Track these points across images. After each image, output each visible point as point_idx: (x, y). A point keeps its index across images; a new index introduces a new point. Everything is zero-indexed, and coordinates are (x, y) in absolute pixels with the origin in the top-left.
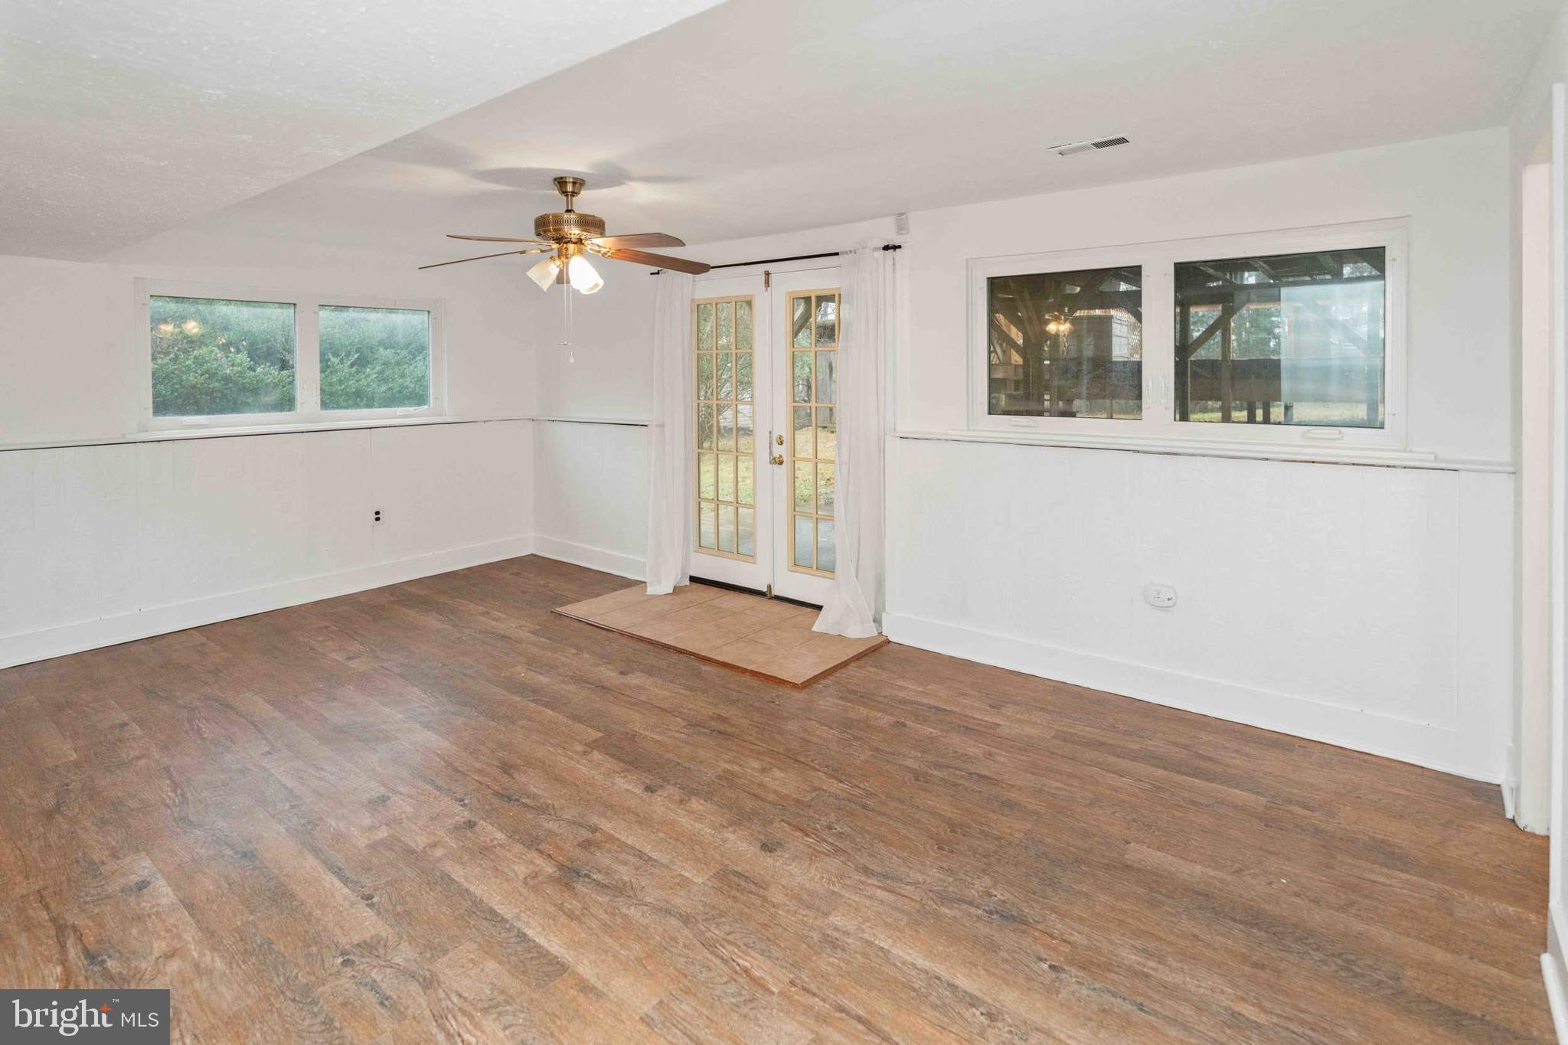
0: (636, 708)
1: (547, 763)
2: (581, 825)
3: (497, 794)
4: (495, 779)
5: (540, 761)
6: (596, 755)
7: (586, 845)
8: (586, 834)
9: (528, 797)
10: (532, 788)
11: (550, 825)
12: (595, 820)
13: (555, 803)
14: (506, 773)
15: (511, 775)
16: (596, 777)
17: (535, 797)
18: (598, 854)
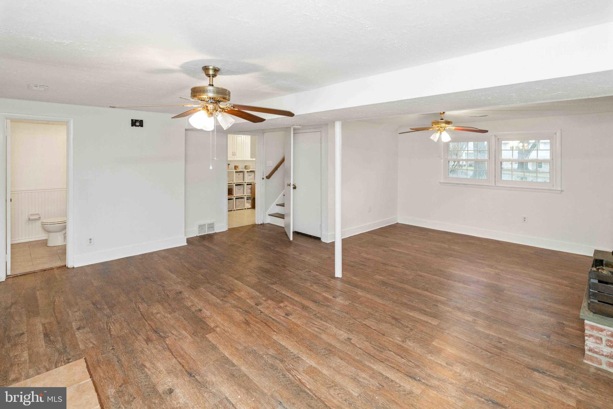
0: (182, 352)
1: (232, 323)
2: (225, 301)
3: (250, 313)
4: (251, 319)
5: (234, 324)
6: (212, 325)
7: (225, 297)
8: (225, 299)
9: (240, 311)
10: (238, 314)
11: (233, 302)
12: (221, 302)
13: (231, 308)
14: (247, 321)
15: (246, 320)
16: (216, 316)
17: (237, 311)
18: (223, 294)
